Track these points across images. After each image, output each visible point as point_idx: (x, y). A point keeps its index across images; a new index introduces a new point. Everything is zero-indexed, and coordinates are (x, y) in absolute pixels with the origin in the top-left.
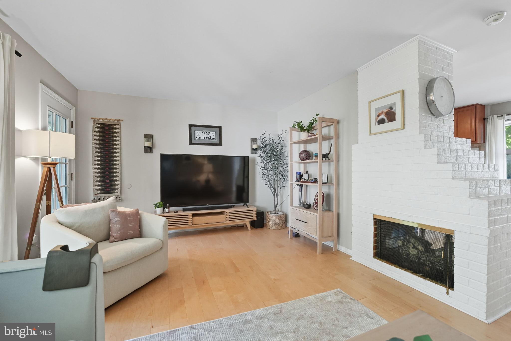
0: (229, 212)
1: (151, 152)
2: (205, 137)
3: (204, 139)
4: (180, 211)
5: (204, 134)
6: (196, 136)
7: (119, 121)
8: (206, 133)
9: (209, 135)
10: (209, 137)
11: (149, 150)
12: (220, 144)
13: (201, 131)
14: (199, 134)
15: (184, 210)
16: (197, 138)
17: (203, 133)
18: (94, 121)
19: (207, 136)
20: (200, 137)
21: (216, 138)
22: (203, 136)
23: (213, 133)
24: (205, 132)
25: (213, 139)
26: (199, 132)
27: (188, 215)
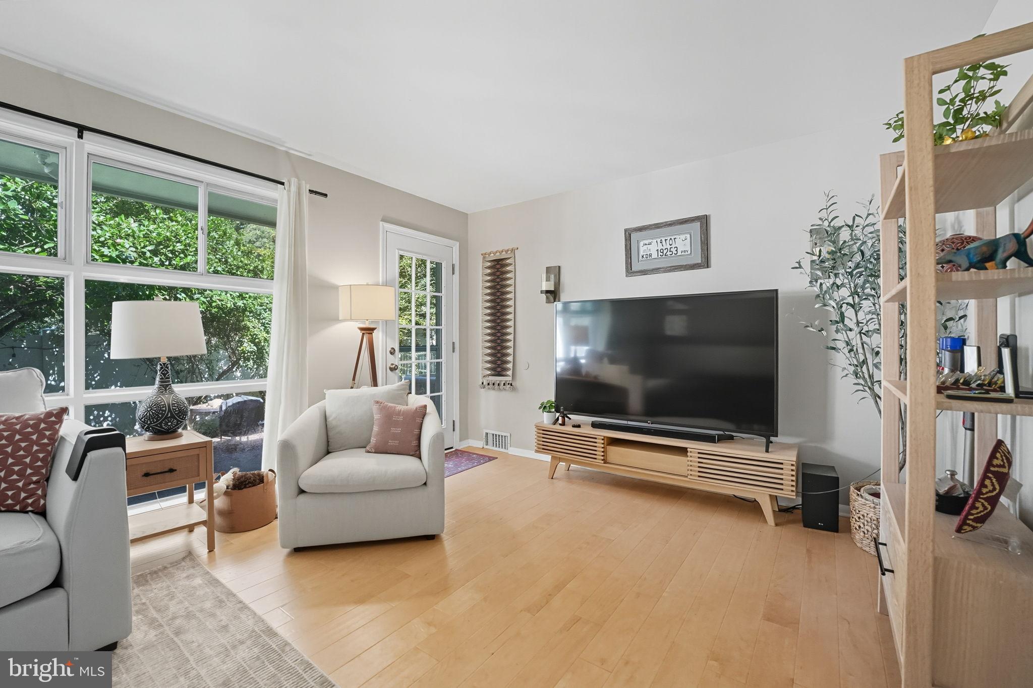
0: (699, 453)
1: (557, 300)
2: (663, 252)
3: (660, 256)
4: (585, 424)
5: (660, 244)
6: (641, 253)
7: (513, 250)
8: (666, 240)
9: (673, 246)
10: (674, 250)
11: (553, 295)
12: (706, 263)
13: (652, 239)
14: (649, 247)
15: (595, 425)
16: (645, 256)
17: (659, 242)
18: (484, 258)
19: (669, 247)
20: (650, 256)
21: (691, 251)
22: (658, 250)
23: (683, 237)
24: (662, 238)
25: (683, 253)
26: (647, 242)
27: (596, 438)
